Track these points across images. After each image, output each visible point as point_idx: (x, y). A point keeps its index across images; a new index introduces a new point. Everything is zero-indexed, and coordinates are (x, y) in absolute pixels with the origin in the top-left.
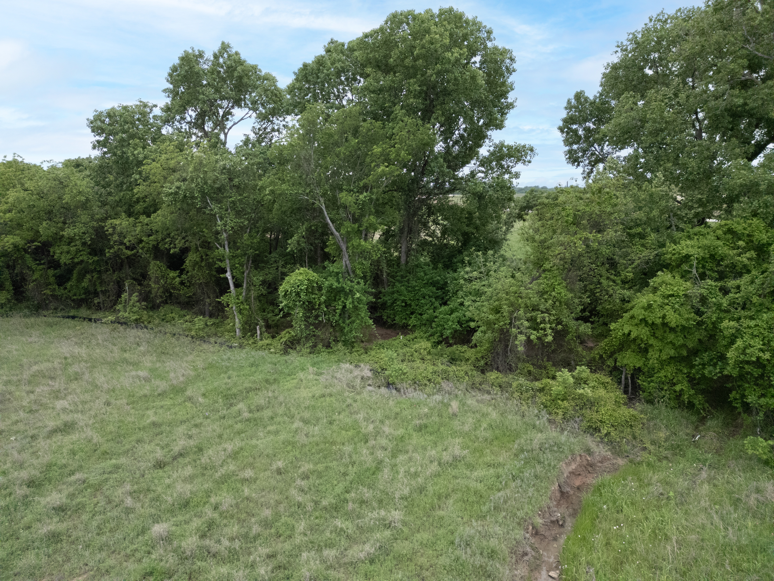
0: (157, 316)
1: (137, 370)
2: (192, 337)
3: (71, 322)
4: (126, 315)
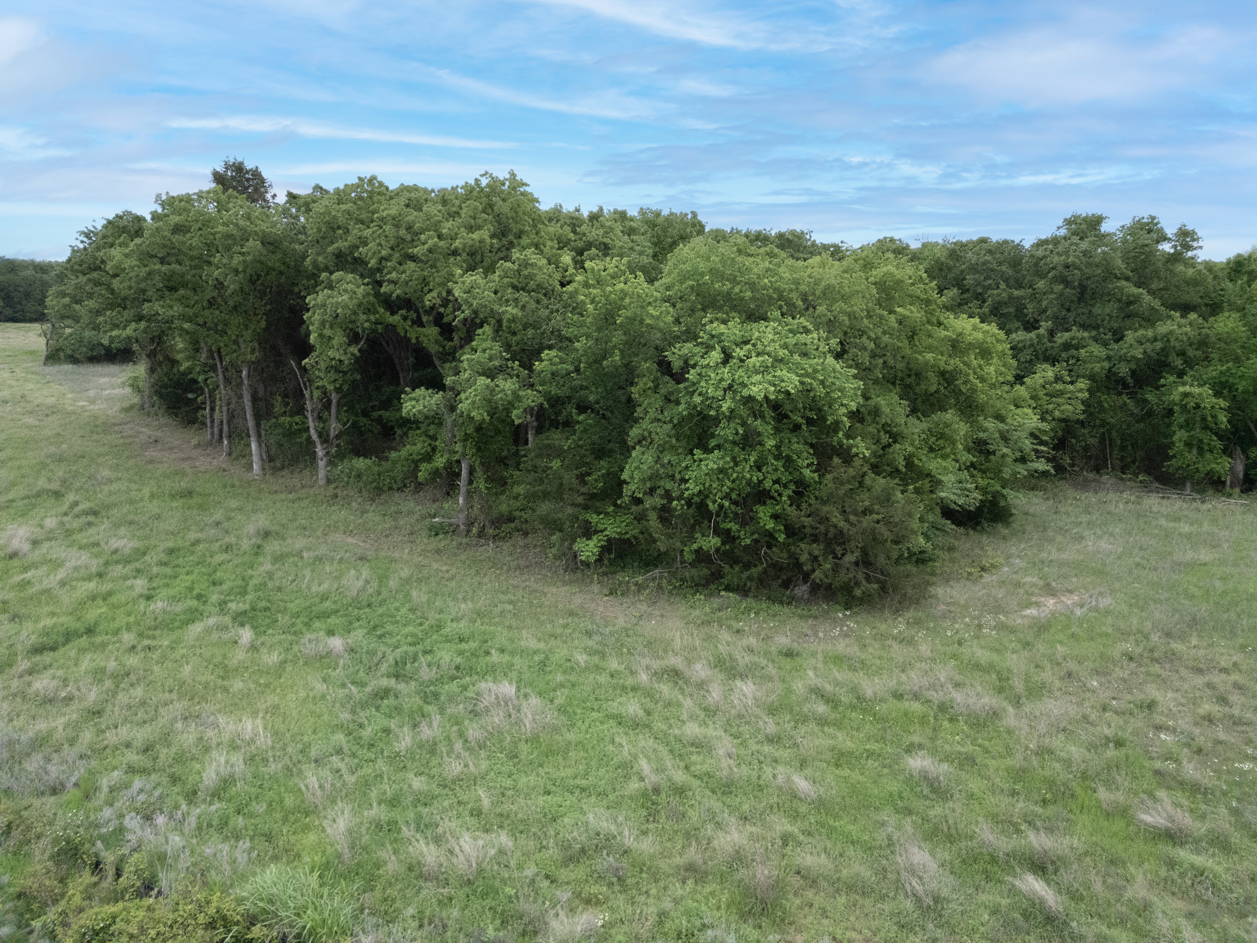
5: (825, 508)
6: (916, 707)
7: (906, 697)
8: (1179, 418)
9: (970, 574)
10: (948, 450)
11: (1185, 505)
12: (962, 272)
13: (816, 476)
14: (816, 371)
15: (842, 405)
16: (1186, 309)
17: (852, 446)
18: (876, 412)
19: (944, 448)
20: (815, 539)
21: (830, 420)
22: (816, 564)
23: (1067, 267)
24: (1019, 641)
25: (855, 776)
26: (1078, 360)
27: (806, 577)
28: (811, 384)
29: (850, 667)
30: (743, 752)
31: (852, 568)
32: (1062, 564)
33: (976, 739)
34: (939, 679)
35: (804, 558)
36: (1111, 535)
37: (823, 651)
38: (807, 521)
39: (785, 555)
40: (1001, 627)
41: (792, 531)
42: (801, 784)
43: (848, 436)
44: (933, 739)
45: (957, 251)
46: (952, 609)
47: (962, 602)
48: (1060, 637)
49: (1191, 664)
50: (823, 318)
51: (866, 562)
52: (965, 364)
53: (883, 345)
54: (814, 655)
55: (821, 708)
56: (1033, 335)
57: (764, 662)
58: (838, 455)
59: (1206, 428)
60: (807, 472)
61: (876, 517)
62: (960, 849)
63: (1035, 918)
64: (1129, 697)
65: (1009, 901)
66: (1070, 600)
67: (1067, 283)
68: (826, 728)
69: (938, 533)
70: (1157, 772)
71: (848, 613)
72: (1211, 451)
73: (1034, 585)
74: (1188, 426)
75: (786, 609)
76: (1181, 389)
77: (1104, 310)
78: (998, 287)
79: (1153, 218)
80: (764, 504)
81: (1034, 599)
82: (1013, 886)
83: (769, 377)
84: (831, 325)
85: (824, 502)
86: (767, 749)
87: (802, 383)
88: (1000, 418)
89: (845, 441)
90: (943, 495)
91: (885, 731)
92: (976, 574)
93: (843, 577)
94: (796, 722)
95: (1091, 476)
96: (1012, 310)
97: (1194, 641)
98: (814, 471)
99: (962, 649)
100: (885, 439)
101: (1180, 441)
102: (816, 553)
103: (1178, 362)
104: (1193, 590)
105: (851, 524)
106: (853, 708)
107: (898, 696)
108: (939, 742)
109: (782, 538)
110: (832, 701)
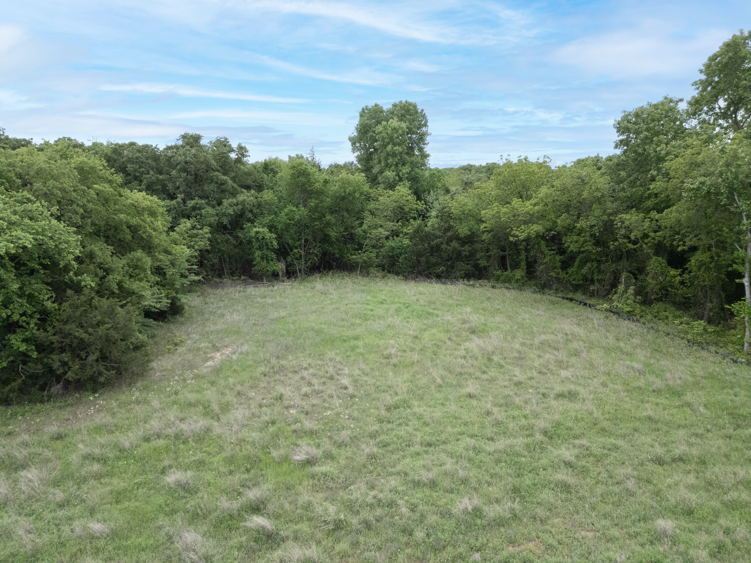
0: (650, 312)
1: (632, 361)
2: (689, 341)
3: (570, 304)
4: (620, 305)
5: (67, 327)
6: (161, 442)
7: (152, 438)
8: (256, 245)
9: (169, 349)
10: (142, 275)
11: (266, 289)
12: (123, 163)
13: (56, 305)
14: (44, 230)
15: (69, 253)
16: (248, 188)
17: (80, 281)
18: (91, 256)
19: (139, 274)
20: (62, 350)
21: (62, 264)
22: (66, 368)
23: (186, 163)
24: (209, 382)
25: (133, 504)
26: (201, 216)
27: (58, 379)
28: (43, 240)
29: (107, 431)
30: (40, 524)
31: (95, 365)
32: (218, 332)
33: (201, 449)
34: (169, 420)
35: (56, 365)
36: (237, 311)
37: (85, 427)
38: (54, 339)
39: (40, 367)
40: (197, 377)
41: (41, 348)
42: (96, 527)
43: (76, 274)
44: (176, 459)
45: (118, 149)
46: (164, 373)
47: (169, 368)
48: (229, 373)
49: (292, 370)
50: (41, 192)
51: (103, 358)
52: (143, 221)
53: (89, 210)
54: (79, 431)
55: (96, 467)
56: (174, 202)
57: (40, 450)
58: (70, 288)
59: (268, 249)
60: (49, 304)
61: (108, 326)
62: (211, 520)
63: (262, 539)
64: (270, 396)
65: (246, 537)
66: (228, 351)
67: (188, 173)
68: (102, 480)
69: (146, 328)
70: (295, 431)
71: (97, 395)
72: (272, 260)
73: (207, 347)
74: (260, 248)
75: (47, 406)
76: (255, 230)
77: (209, 188)
78: (148, 173)
79: (226, 139)
80: (15, 332)
81: (209, 356)
82: (245, 527)
83: (7, 237)
84: (47, 196)
85: (66, 322)
86: (61, 513)
87: (35, 239)
88: (167, 252)
89: (75, 278)
90: (146, 303)
91: (144, 466)
92: (173, 349)
93: (89, 372)
94: (78, 484)
95: (218, 280)
96: (160, 187)
97: (290, 358)
98: (53, 302)
99: (179, 397)
100: (101, 273)
101: (258, 256)
102: (66, 359)
103: (250, 215)
104: (283, 332)
105: (90, 334)
106: (118, 458)
107: (147, 440)
108: (180, 459)
109: (35, 355)
110: (103, 460)
